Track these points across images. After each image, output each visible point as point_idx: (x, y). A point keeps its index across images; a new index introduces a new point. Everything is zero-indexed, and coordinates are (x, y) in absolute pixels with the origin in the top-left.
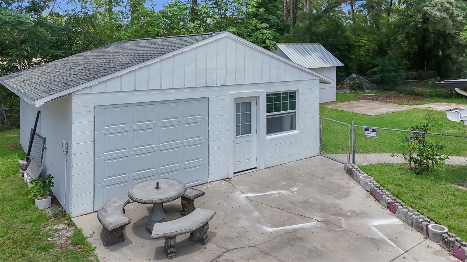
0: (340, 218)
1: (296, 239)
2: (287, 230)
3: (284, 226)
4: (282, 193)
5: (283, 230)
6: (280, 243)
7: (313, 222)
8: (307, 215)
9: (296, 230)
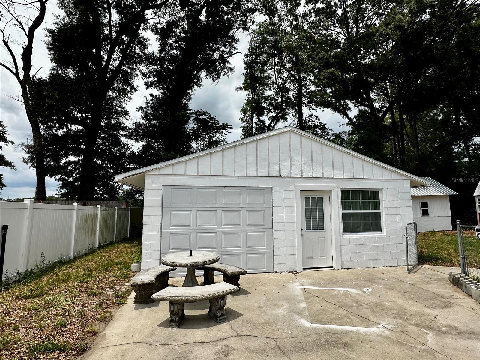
0: (427, 332)
1: (337, 344)
2: (332, 330)
3: (330, 325)
4: (348, 291)
5: (326, 329)
6: (312, 343)
7: (378, 328)
8: (372, 318)
9: (345, 333)
